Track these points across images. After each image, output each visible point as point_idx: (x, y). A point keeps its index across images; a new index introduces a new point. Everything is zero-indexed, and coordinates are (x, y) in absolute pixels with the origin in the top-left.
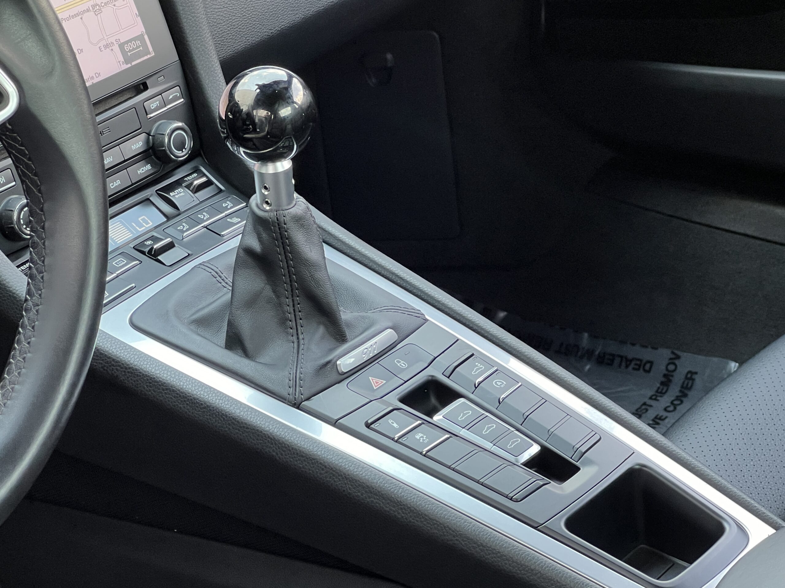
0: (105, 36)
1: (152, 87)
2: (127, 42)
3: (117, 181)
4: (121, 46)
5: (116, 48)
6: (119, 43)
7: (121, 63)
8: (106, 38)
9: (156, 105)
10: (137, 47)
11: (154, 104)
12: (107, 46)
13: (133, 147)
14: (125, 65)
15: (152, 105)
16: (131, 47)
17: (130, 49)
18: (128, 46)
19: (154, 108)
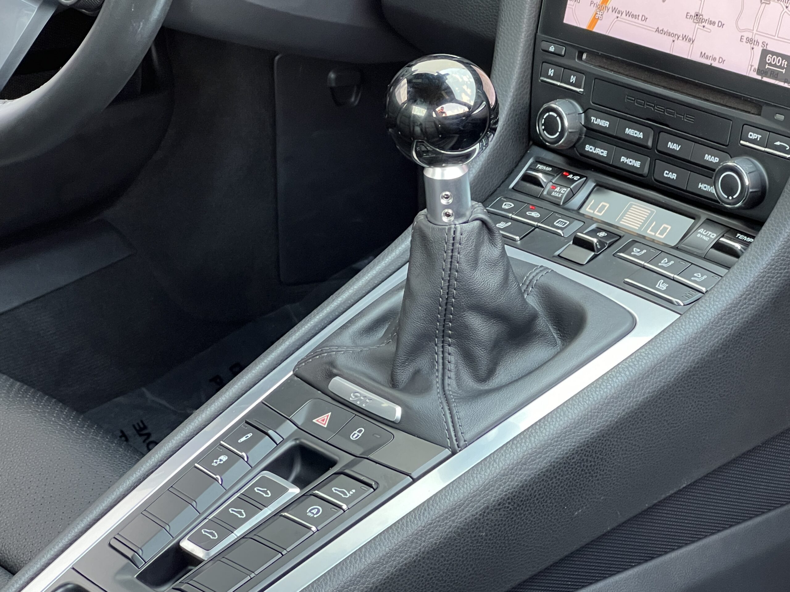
0: (755, 29)
1: (765, 117)
2: (773, 53)
3: (674, 174)
4: (765, 53)
5: (758, 51)
6: (765, 48)
7: (753, 68)
8: (755, 32)
9: (756, 137)
10: (780, 67)
11: (755, 134)
12: (749, 41)
13: (707, 157)
14: (756, 73)
15: (752, 134)
16: (774, 61)
17: (771, 62)
18: (771, 58)
19: (751, 137)
